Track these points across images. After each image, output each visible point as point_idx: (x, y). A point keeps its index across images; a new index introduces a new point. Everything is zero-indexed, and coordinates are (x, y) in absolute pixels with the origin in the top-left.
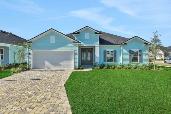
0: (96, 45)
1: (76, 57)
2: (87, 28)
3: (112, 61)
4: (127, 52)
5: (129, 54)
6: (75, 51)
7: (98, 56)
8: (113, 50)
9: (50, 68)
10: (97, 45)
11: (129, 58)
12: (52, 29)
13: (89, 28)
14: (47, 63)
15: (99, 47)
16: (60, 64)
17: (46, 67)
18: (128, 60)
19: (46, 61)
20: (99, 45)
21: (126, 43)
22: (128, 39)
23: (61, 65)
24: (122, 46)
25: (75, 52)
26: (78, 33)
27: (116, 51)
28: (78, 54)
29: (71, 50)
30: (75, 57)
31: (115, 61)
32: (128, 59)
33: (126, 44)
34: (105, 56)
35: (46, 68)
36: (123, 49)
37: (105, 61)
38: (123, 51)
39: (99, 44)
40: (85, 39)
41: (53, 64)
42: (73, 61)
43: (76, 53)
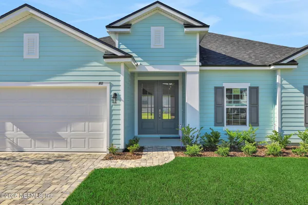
0: (188, 69)
1: (114, 107)
2: (159, 9)
3: (244, 124)
4: (296, 90)
5: (303, 99)
6: (111, 86)
7: (196, 106)
8: (246, 86)
9: (25, 149)
10: (192, 66)
11: (303, 112)
12: (26, 5)
13: (163, 8)
14: (11, 130)
15: (198, 75)
16: (60, 133)
17: (9, 145)
18: (303, 120)
19: (9, 125)
20: (197, 69)
21: (293, 61)
22: (294, 48)
23: (63, 139)
24: (279, 72)
26: (128, 26)
27: (257, 89)
28: (122, 97)
29: (97, 85)
30: (111, 111)
31: (255, 123)
32: (303, 116)
33: (293, 63)
34: (218, 106)
35: (8, 149)
36: (284, 82)
37: (218, 123)
38: (282, 88)
39: (198, 63)
40: (152, 46)
41: (35, 135)
42: (105, 125)
43: (115, 95)
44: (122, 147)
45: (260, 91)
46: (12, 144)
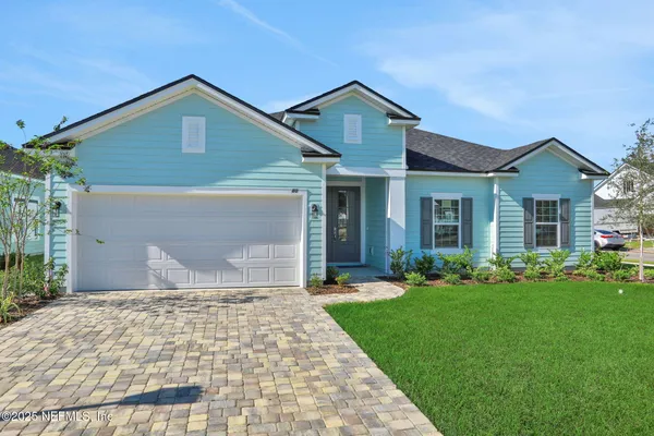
0: (391, 173)
1: (312, 224)
2: (355, 91)
3: (454, 244)
4: (515, 203)
5: (523, 214)
6: (309, 194)
7: (402, 222)
8: (458, 196)
9: (178, 285)
10: (396, 169)
11: (523, 229)
14: (156, 257)
15: (403, 182)
16: (231, 261)
17: (152, 279)
18: (523, 240)
19: (153, 250)
20: (403, 174)
21: (513, 168)
23: (236, 269)
24: (497, 180)
25: (308, 202)
26: (314, 111)
27: (470, 200)
28: (324, 210)
29: (289, 193)
30: (309, 228)
31: (469, 243)
32: (523, 235)
33: (514, 170)
34: (425, 223)
35: (152, 286)
36: (503, 193)
37: (425, 244)
38: (500, 200)
39: (404, 166)
40: (345, 141)
41: (191, 262)
42: (301, 247)
43: (315, 206)
44: (323, 277)
45: (474, 203)
46: (159, 279)
